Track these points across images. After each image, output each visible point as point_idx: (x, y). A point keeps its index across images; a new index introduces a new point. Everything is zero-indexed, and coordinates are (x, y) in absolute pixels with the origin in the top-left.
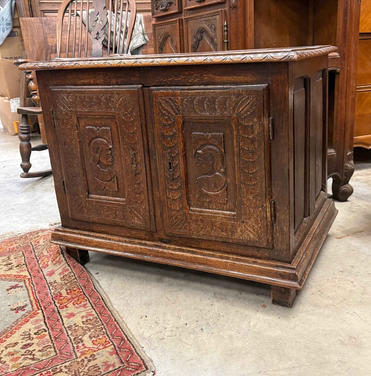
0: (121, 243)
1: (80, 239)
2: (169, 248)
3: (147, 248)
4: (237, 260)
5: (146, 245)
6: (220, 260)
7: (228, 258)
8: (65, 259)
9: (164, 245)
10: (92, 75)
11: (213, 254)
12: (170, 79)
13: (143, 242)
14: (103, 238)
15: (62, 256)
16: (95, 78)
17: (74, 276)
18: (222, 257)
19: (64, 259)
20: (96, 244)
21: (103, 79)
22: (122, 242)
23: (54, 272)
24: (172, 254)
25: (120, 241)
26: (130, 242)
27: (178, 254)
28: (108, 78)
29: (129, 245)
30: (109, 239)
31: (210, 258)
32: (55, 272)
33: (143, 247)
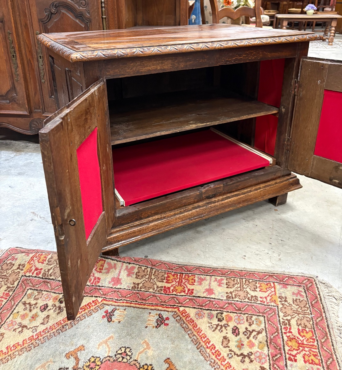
0: (178, 216)
1: (134, 232)
2: (218, 201)
3: (202, 208)
4: (265, 187)
5: (199, 207)
6: (256, 192)
7: (260, 188)
8: (117, 261)
9: (213, 200)
10: (159, 61)
11: (250, 190)
12: (234, 58)
13: (196, 205)
14: (158, 219)
15: (110, 260)
16: (162, 63)
17: (148, 267)
18: (256, 190)
19: (115, 262)
20: (152, 228)
21: (172, 64)
22: (178, 214)
23: (118, 278)
24: (223, 204)
25: (175, 215)
26: (185, 211)
27: (227, 202)
28: (177, 62)
29: (186, 213)
30: (164, 218)
31: (250, 194)
32: (120, 277)
33: (198, 210)
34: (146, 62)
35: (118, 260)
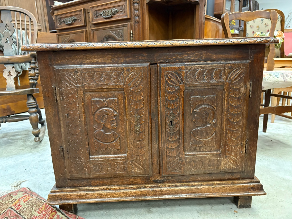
0: (122, 191)
1: (81, 195)
2: (165, 187)
3: (146, 190)
4: (219, 184)
5: (144, 188)
6: (208, 187)
7: (213, 184)
9: (160, 185)
10: (100, 55)
11: (201, 184)
12: (174, 58)
13: (142, 186)
14: (104, 189)
15: (60, 213)
16: (103, 57)
18: (208, 185)
19: (63, 216)
20: (97, 196)
21: (112, 58)
22: (123, 189)
24: (168, 190)
25: (120, 189)
26: (130, 188)
27: (173, 190)
28: (116, 58)
29: (130, 191)
30: (110, 190)
31: (199, 187)
33: (143, 190)
34: (88, 56)
35: (66, 215)
